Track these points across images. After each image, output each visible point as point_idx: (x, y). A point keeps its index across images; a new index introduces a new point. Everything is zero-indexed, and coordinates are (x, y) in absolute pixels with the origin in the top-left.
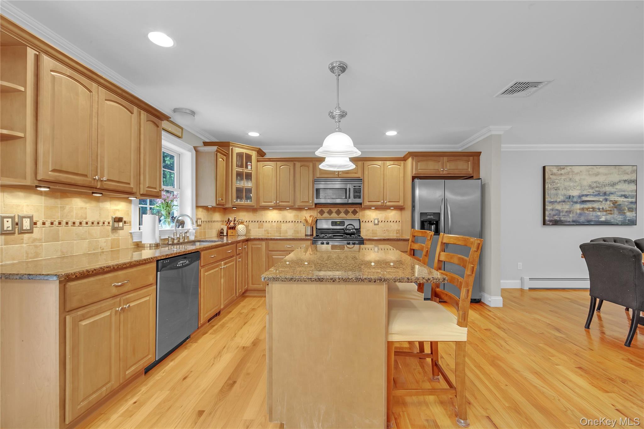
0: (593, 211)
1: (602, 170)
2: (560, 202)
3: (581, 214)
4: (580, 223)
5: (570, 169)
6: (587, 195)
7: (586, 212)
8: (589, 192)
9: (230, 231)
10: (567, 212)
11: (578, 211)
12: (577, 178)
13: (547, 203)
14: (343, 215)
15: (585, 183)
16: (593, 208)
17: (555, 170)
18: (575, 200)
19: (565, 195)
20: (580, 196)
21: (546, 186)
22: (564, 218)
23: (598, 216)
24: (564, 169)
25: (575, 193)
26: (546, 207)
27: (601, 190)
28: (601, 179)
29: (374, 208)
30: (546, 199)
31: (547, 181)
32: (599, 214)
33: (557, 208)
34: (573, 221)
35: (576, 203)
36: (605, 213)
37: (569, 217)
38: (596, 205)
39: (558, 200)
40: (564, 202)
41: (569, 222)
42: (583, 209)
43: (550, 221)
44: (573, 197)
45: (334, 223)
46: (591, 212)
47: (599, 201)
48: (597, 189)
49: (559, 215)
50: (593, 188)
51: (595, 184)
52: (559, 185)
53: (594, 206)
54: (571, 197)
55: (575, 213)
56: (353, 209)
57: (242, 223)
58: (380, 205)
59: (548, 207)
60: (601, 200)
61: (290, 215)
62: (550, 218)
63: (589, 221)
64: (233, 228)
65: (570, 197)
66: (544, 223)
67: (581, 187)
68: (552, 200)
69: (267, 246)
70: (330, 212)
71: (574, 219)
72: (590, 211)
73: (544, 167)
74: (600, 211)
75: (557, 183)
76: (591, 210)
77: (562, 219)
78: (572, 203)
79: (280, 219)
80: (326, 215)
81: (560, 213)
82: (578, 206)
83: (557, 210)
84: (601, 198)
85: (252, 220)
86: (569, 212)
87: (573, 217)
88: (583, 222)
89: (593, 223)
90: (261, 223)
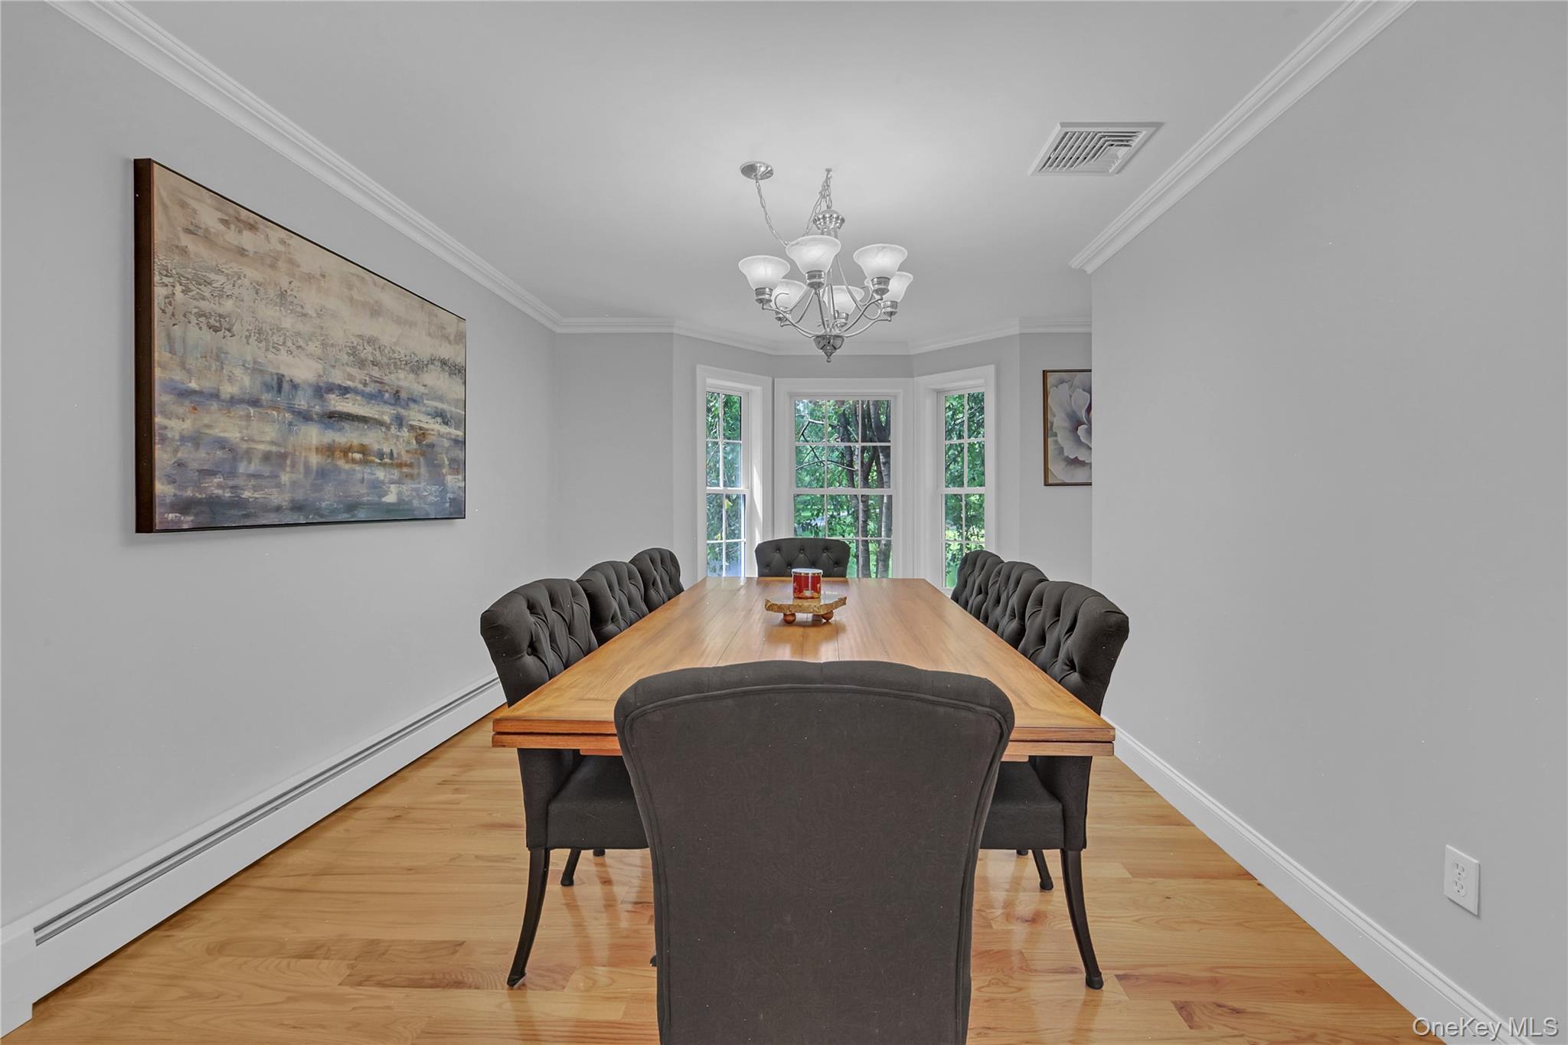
0: (365, 462)
1: (388, 298)
2: (233, 401)
3: (323, 473)
4: (322, 516)
5: (283, 242)
6: (344, 391)
7: (341, 463)
8: (351, 377)
10: (267, 457)
11: (315, 460)
12: (310, 298)
13: (160, 397)
15: (338, 334)
16: (364, 450)
17: (209, 217)
18: (302, 402)
19: (257, 369)
20: (321, 390)
21: (159, 293)
22: (255, 489)
23: (377, 486)
24: (252, 227)
25: (303, 370)
26: (158, 420)
27: (386, 379)
28: (386, 332)
30: (158, 373)
31: (160, 258)
32: (381, 474)
33: (217, 432)
34: (297, 507)
35: (306, 417)
36: (396, 474)
37: (279, 486)
38: (372, 439)
39: (228, 390)
40: (255, 403)
41: (278, 509)
42: (329, 450)
43: (184, 506)
44: (295, 386)
46: (357, 468)
47: (380, 423)
48: (376, 372)
49: (232, 474)
50: (362, 364)
51: (369, 349)
52: (228, 305)
53: (366, 441)
54: (286, 386)
55: (302, 469)
59: (170, 422)
60: (387, 418)
62: (183, 488)
63: (352, 507)
65: (279, 384)
66: (145, 522)
67: (324, 345)
68: (193, 385)
71: (300, 495)
72: (354, 461)
73: (142, 171)
74: (384, 465)
75: (221, 294)
76: (358, 456)
77: (246, 494)
78: (288, 416)
81: (235, 459)
82: (313, 435)
83: (222, 444)
84: (386, 413)
86: (277, 459)
87: (294, 484)
88: (333, 511)
89: (361, 515)
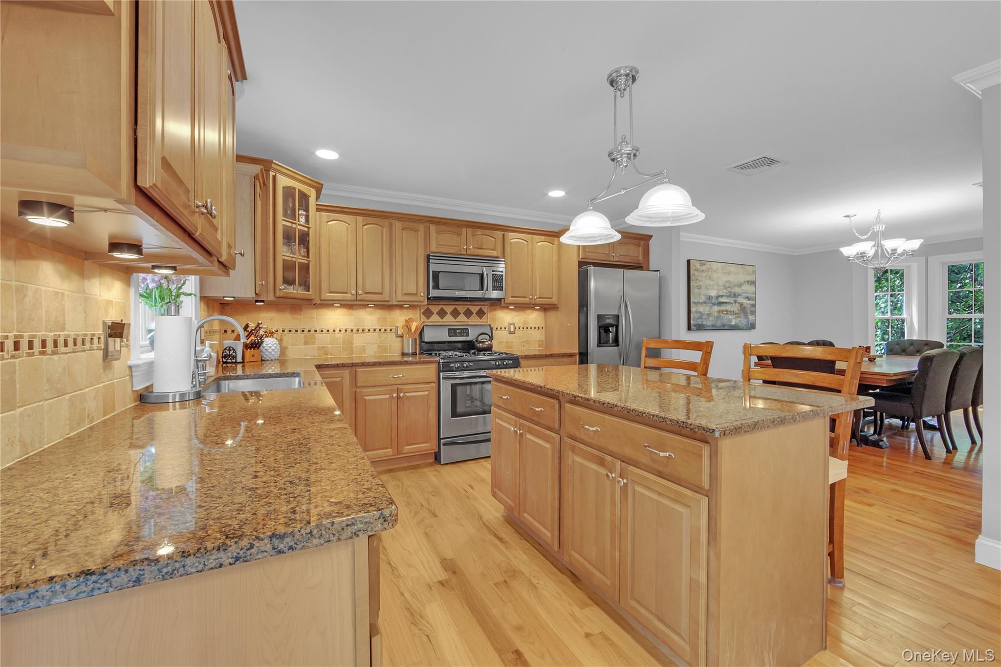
0: (727, 314)
1: (733, 268)
2: (702, 303)
3: (718, 317)
4: (717, 327)
5: (710, 265)
6: (722, 296)
7: (722, 315)
8: (724, 292)
9: (249, 352)
10: (707, 314)
11: (716, 314)
12: (715, 276)
13: (692, 305)
14: (462, 318)
15: (721, 283)
16: (726, 311)
17: (698, 266)
18: (713, 301)
19: (705, 295)
20: (717, 297)
21: (691, 284)
22: (705, 322)
23: (730, 320)
24: (704, 264)
25: (713, 293)
26: (691, 309)
27: (732, 291)
28: (732, 278)
29: (513, 307)
30: (691, 300)
31: (692, 278)
32: (731, 317)
33: (699, 310)
34: (713, 326)
35: (714, 304)
36: (734, 316)
37: (709, 321)
38: (729, 307)
39: (701, 301)
40: (705, 303)
41: (709, 326)
42: (719, 312)
43: (695, 325)
44: (712, 297)
45: (452, 332)
46: (725, 315)
47: (731, 303)
48: (729, 290)
49: (702, 319)
50: (726, 288)
51: (728, 284)
52: (701, 283)
53: (727, 308)
54: (711, 298)
55: (713, 317)
56: (478, 308)
57: (271, 334)
58: (528, 302)
59: (693, 309)
60: (732, 302)
61: (369, 318)
62: (693, 320)
63: (724, 326)
64: (256, 345)
65: (709, 298)
66: (689, 328)
67: (718, 286)
68: (696, 301)
69: (354, 379)
70: (442, 313)
71: (713, 323)
72: (724, 314)
73: (689, 261)
74: (732, 314)
75: (700, 281)
76: (725, 312)
77: (704, 323)
78: (711, 304)
79: (349, 326)
80: (435, 318)
81: (702, 315)
82: (716, 308)
83: (700, 312)
84: (731, 300)
85: (290, 328)
86: (709, 315)
87: (712, 320)
88: (720, 327)
89: (726, 328)
90: (310, 334)
